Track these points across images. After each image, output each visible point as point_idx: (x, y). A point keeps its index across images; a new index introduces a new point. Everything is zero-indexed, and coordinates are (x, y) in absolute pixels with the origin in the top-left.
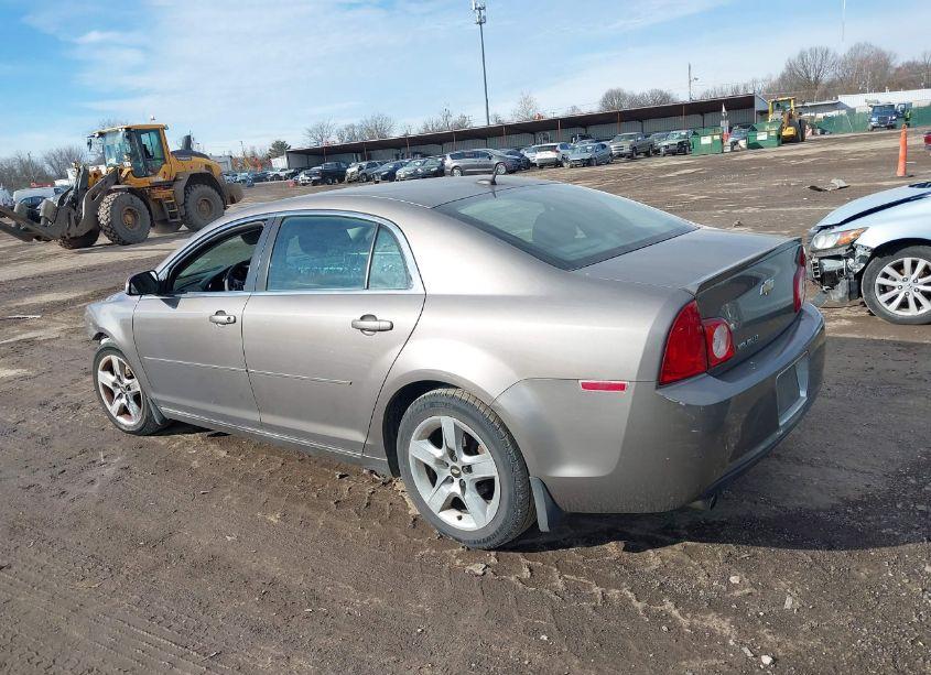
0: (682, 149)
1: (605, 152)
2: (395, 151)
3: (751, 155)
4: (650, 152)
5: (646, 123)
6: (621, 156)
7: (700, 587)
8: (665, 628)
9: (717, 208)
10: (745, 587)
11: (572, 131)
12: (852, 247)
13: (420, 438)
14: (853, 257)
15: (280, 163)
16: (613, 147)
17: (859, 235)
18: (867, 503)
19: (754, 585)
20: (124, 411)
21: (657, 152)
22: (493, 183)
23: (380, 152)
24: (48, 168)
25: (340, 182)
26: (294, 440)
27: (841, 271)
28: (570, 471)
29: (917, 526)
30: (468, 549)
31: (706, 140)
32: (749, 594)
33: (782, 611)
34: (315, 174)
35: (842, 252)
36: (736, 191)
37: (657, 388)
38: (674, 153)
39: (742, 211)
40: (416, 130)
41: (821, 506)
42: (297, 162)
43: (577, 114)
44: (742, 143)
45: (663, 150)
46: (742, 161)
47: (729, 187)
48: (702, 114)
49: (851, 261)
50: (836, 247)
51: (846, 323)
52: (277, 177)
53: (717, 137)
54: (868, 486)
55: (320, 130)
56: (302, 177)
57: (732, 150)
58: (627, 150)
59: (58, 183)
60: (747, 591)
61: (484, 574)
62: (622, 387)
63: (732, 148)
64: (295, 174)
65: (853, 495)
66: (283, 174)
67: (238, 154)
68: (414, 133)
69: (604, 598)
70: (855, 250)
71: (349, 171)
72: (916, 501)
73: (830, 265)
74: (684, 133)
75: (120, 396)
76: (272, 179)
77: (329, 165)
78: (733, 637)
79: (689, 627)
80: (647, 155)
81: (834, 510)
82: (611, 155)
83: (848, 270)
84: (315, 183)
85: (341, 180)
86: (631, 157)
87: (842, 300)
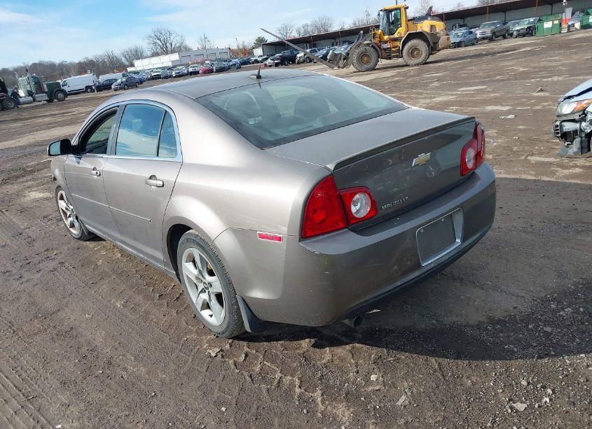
0: (530, 32)
1: (472, 36)
2: (332, 41)
3: (582, 34)
4: (506, 34)
5: (508, 13)
6: (484, 39)
7: (347, 380)
8: (305, 411)
9: (533, 78)
10: (378, 384)
11: (453, 22)
12: (584, 113)
13: (186, 262)
14: (585, 121)
15: (258, 52)
16: (478, 33)
17: (589, 104)
18: (508, 323)
19: (384, 384)
20: (72, 226)
21: (511, 35)
22: (259, 77)
23: (322, 42)
24: (124, 60)
25: (293, 63)
26: (135, 252)
27: (575, 132)
28: (257, 294)
29: (534, 344)
30: (217, 337)
31: (548, 25)
32: (379, 390)
33: (393, 407)
34: (277, 59)
35: (577, 117)
36: (554, 64)
37: (300, 241)
38: (524, 35)
39: (549, 79)
40: (348, 25)
41: (470, 323)
42: (268, 51)
43: (461, 9)
44: (577, 25)
45: (515, 33)
46: (571, 39)
47: (550, 61)
48: (551, 5)
49: (584, 124)
50: (573, 113)
51: (577, 170)
52: (256, 61)
53: (556, 22)
54: (515, 308)
55: (286, 28)
56: (269, 61)
57: (569, 31)
58: (489, 34)
59: (129, 69)
60: (377, 388)
61: (216, 356)
62: (280, 239)
63: (569, 29)
64: (266, 59)
65: (498, 314)
66: (260, 59)
67: (234, 47)
68: (347, 27)
69: (279, 382)
70: (586, 115)
71: (298, 56)
72: (547, 323)
73: (568, 127)
74: (532, 20)
75: (70, 216)
76: (253, 63)
77: (287, 53)
78: (347, 424)
79: (322, 413)
80: (504, 37)
81: (479, 326)
82: (476, 38)
83: (581, 131)
84: (277, 65)
85: (294, 62)
86: (491, 39)
87: (575, 153)
